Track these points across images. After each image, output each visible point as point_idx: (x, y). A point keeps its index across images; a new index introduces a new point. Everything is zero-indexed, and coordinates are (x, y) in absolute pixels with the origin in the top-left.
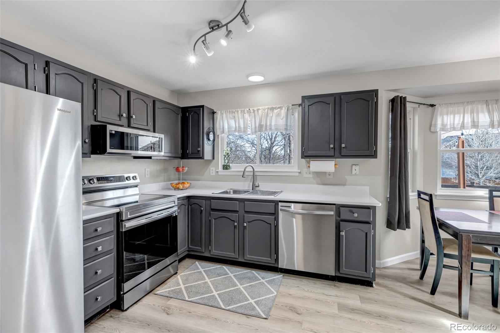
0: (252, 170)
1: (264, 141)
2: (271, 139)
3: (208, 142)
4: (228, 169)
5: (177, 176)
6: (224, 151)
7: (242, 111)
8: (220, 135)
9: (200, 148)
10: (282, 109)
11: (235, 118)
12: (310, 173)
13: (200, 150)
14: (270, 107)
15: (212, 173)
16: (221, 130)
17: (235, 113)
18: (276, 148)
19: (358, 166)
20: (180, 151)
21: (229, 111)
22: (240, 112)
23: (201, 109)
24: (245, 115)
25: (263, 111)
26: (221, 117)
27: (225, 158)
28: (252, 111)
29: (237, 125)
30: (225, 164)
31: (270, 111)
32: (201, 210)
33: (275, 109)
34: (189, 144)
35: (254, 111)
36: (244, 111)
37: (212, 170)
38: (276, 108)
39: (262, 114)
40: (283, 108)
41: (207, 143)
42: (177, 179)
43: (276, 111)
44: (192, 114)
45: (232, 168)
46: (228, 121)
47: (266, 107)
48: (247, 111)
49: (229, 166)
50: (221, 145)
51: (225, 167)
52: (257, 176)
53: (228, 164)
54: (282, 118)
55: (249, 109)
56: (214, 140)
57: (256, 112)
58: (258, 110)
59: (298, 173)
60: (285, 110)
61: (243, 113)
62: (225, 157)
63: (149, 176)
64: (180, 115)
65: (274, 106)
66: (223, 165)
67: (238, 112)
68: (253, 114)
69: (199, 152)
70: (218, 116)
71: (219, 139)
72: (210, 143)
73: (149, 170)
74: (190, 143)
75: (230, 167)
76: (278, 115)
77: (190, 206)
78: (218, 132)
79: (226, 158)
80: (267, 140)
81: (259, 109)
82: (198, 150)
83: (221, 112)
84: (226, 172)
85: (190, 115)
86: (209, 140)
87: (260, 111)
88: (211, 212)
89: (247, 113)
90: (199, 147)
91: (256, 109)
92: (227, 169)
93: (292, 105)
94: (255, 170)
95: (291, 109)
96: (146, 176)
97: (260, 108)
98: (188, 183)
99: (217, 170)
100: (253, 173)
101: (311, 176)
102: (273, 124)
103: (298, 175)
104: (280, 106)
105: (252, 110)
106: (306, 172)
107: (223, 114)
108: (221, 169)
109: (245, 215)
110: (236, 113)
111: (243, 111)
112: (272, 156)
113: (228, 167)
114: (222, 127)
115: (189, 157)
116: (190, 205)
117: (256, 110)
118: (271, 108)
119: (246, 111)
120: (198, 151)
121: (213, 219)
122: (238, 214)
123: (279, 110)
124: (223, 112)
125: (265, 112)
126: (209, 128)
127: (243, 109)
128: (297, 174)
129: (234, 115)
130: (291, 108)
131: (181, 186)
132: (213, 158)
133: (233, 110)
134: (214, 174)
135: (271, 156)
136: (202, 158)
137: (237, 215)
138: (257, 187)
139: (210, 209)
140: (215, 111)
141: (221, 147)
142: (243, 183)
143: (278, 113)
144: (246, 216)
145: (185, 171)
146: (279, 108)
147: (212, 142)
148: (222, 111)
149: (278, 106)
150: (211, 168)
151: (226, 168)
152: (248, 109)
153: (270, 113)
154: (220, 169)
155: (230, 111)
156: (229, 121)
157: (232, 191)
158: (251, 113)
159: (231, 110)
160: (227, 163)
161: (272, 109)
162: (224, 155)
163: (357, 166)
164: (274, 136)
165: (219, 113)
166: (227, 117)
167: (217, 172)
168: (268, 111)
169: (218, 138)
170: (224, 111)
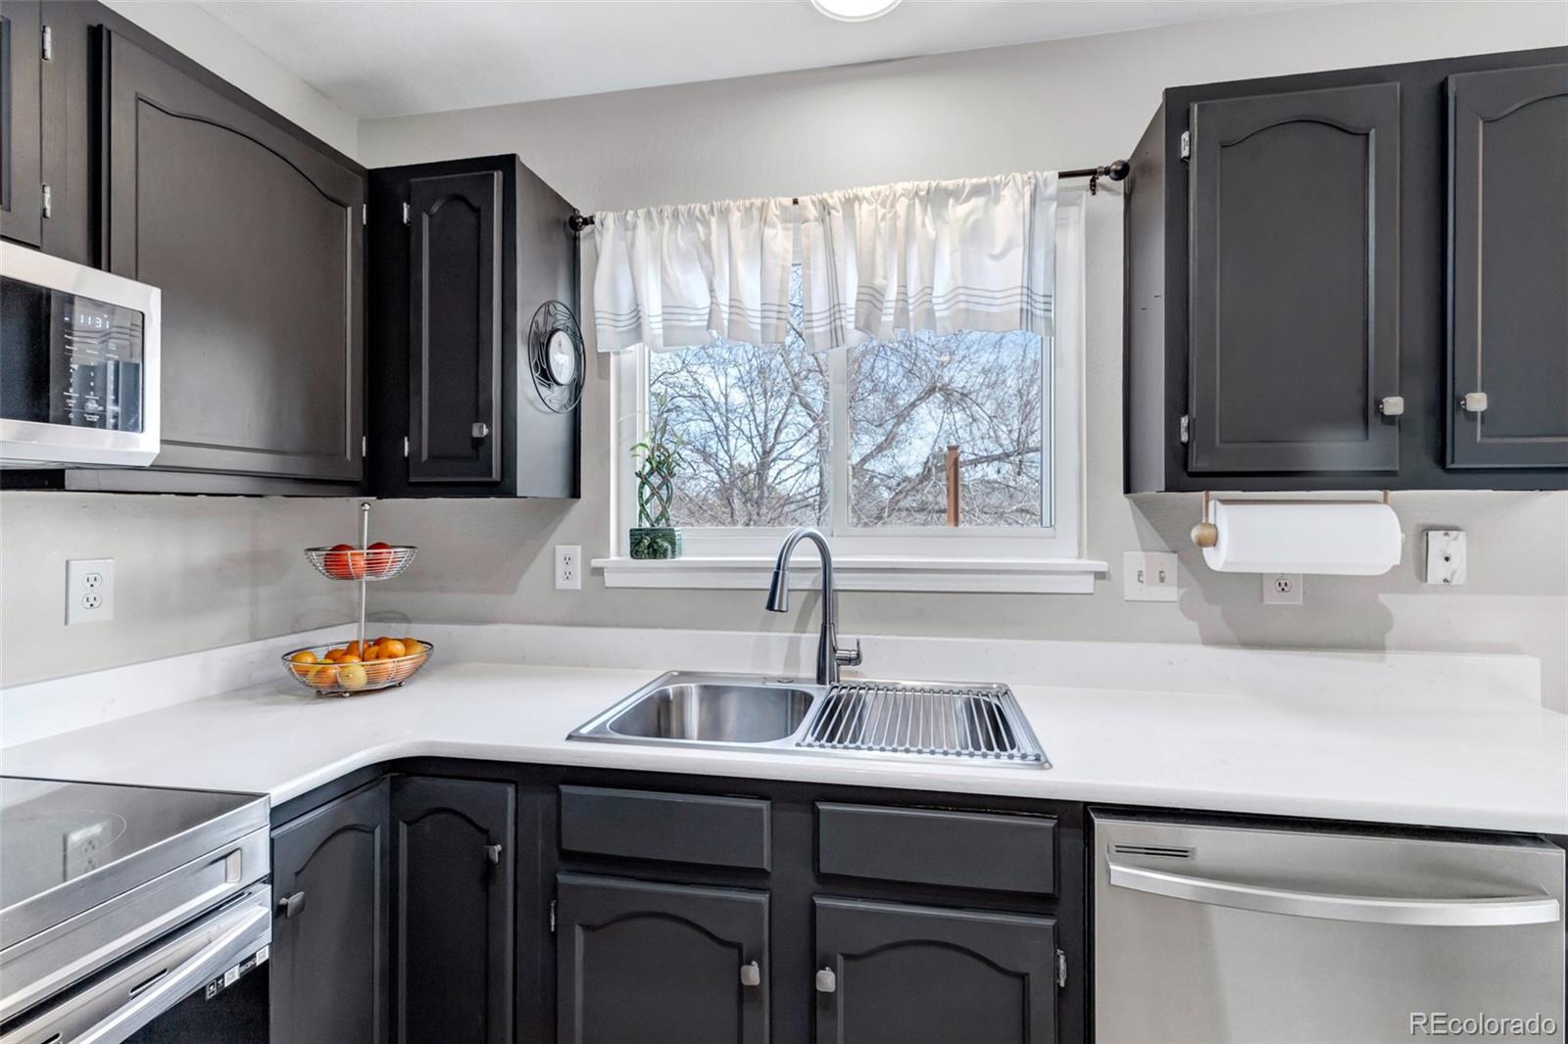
0: (819, 559)
1: (740, 442)
2: (763, 437)
3: (544, 391)
4: (665, 557)
6: (639, 450)
7: (748, 210)
8: (613, 358)
9: (489, 426)
10: (997, 200)
11: (709, 251)
12: (1162, 580)
13: (489, 435)
14: (923, 186)
15: (568, 576)
16: (626, 320)
17: (707, 224)
18: (781, 467)
19: (1462, 535)
20: (354, 446)
21: (668, 209)
22: (736, 217)
23: (498, 176)
24: (768, 232)
25: (881, 212)
26: (622, 247)
27: (641, 487)
28: (813, 212)
29: (723, 298)
30: (646, 525)
31: (925, 211)
32: (489, 862)
33: (951, 201)
34: (413, 400)
35: (825, 208)
36: (763, 209)
37: (568, 560)
38: (955, 194)
39: (877, 225)
40: (1006, 193)
41: (532, 393)
43: (958, 211)
44: (435, 209)
45: (684, 547)
46: (663, 267)
47: (900, 187)
48: (783, 208)
49: (670, 536)
50: (619, 415)
51: (646, 542)
52: (849, 597)
53: (662, 525)
54: (997, 251)
55: (795, 202)
56: (577, 387)
57: (838, 215)
58: (849, 203)
59: (1091, 578)
60: (1016, 204)
61: (755, 225)
62: (645, 482)
63: (105, 612)
64: (357, 215)
65: (948, 183)
66: (633, 532)
67: (724, 214)
68: (815, 230)
69: (482, 450)
70: (604, 246)
71: (609, 378)
72: (557, 396)
73: (103, 568)
74: (419, 392)
75: (673, 543)
76: (974, 234)
77: (403, 828)
78: (605, 336)
79: (647, 491)
80: (750, 439)
81: (856, 198)
82: (476, 433)
83: (623, 220)
84: (651, 573)
85: (426, 219)
86: (546, 375)
87: (863, 212)
88: (562, 878)
89: (779, 226)
90: (482, 414)
91: (835, 198)
92: (655, 552)
93: (1062, 175)
94: (836, 560)
95: (1051, 199)
96: (80, 615)
97: (866, 192)
99: (596, 563)
100: (821, 576)
101: (1170, 592)
102: (941, 288)
103: (1089, 590)
104: (984, 180)
105: (811, 207)
106: (1140, 574)
107: (635, 227)
108: (619, 554)
109: (819, 901)
110: (713, 220)
111: (755, 213)
112: (766, 494)
113: (666, 544)
114: (625, 306)
115: (412, 479)
116: (409, 824)
117: (839, 208)
118: (928, 191)
119: (773, 211)
120: (480, 443)
121: (578, 930)
122: (763, 898)
123: (977, 202)
124: (636, 215)
125: (895, 217)
126: (547, 304)
127: (758, 202)
128: (1087, 584)
129: (703, 238)
130: (1052, 190)
131: (357, 673)
132: (575, 492)
133: (696, 207)
134: (577, 583)
135: (762, 492)
136: (504, 487)
137: (759, 904)
138: (849, 661)
139: (555, 854)
140: (585, 214)
141: (619, 425)
142: (753, 635)
143: (976, 222)
144: (824, 907)
145: (389, 573)
146: (978, 191)
147: (566, 394)
148: (631, 212)
149: (975, 181)
150: (562, 550)
151: (649, 547)
152: (787, 201)
153: (924, 225)
154: (613, 557)
155: (676, 215)
156: (669, 267)
157: (693, 688)
158: (806, 221)
159: (682, 208)
160: (658, 520)
161: (936, 199)
162: (639, 475)
163: (1453, 534)
164: (773, 426)
165: (611, 218)
166: (657, 249)
167: (599, 572)
168: (911, 206)
169: (604, 374)
170: (641, 212)
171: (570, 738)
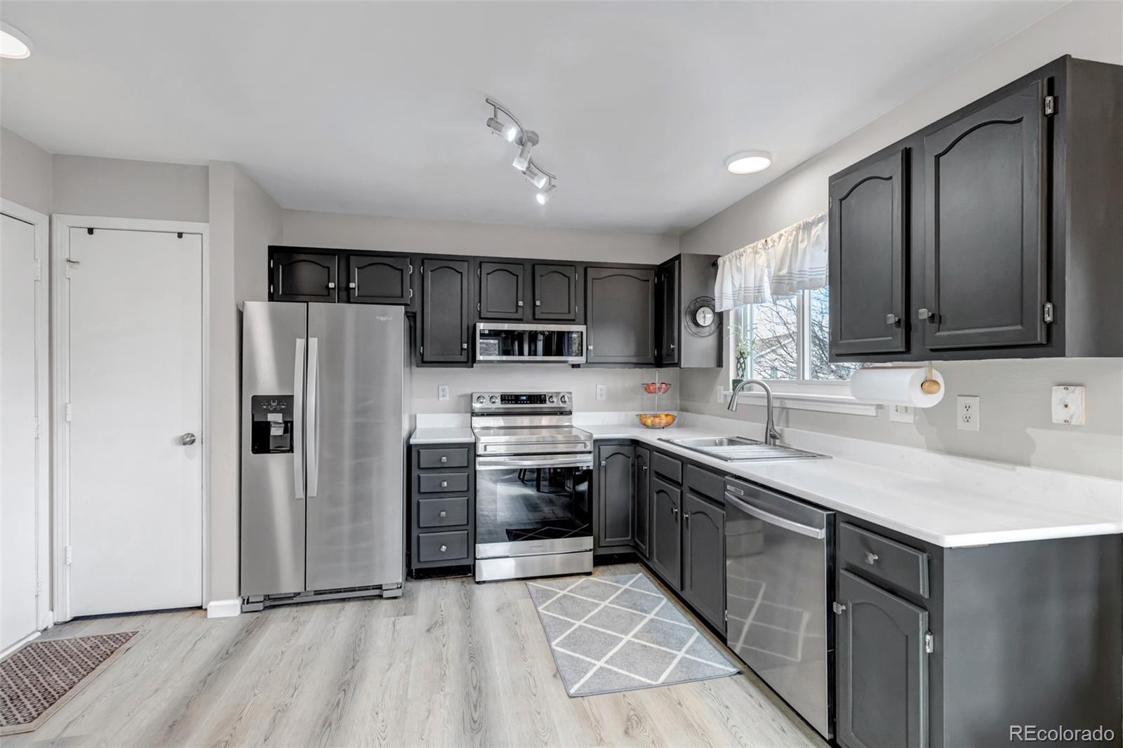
0: (766, 393)
3: (697, 329)
5: (678, 402)
8: (731, 312)
12: (906, 411)
14: (801, 222)
19: (1079, 389)
20: (652, 352)
22: (750, 250)
23: (676, 263)
24: (758, 256)
25: (789, 238)
27: (737, 364)
28: (770, 244)
29: (743, 285)
30: (738, 378)
34: (663, 337)
35: (773, 241)
36: (757, 247)
37: (720, 391)
39: (786, 246)
41: (691, 331)
42: (679, 408)
44: (667, 275)
46: (733, 276)
47: (794, 226)
48: (763, 245)
52: (790, 410)
55: (766, 240)
56: (718, 324)
57: (777, 243)
58: (780, 237)
59: (873, 408)
61: (754, 254)
62: (738, 361)
63: (604, 398)
64: (653, 282)
65: (810, 220)
66: (734, 381)
67: (746, 251)
68: (771, 251)
71: (729, 320)
72: (704, 330)
73: (604, 387)
74: (664, 335)
76: (817, 241)
77: (636, 460)
78: (718, 305)
79: (739, 365)
81: (782, 235)
83: (723, 259)
85: (666, 279)
86: (696, 325)
87: (782, 240)
88: (653, 478)
89: (761, 253)
91: (776, 235)
94: (772, 394)
96: (599, 398)
97: (784, 231)
98: (667, 415)
99: (725, 392)
100: (766, 400)
101: (909, 419)
102: (807, 267)
103: (874, 415)
104: (821, 215)
105: (770, 242)
106: (897, 407)
107: (726, 262)
109: (687, 494)
110: (744, 255)
111: (754, 249)
115: (663, 362)
117: (777, 239)
118: (804, 225)
119: (760, 246)
120: (673, 350)
121: (655, 493)
122: (679, 491)
124: (726, 258)
125: (793, 239)
126: (695, 300)
127: (755, 244)
128: (872, 412)
132: (720, 365)
133: (740, 250)
134: (722, 401)
136: (679, 365)
137: (678, 493)
138: (773, 436)
139: (653, 471)
143: (818, 236)
144: (688, 497)
147: (711, 328)
148: (725, 256)
149: (818, 216)
150: (719, 388)
152: (763, 241)
155: (736, 254)
158: (769, 248)
161: (808, 227)
163: (1071, 389)
165: (721, 261)
166: (731, 268)
167: (726, 396)
169: (727, 318)
170: (728, 256)
171: (659, 439)
